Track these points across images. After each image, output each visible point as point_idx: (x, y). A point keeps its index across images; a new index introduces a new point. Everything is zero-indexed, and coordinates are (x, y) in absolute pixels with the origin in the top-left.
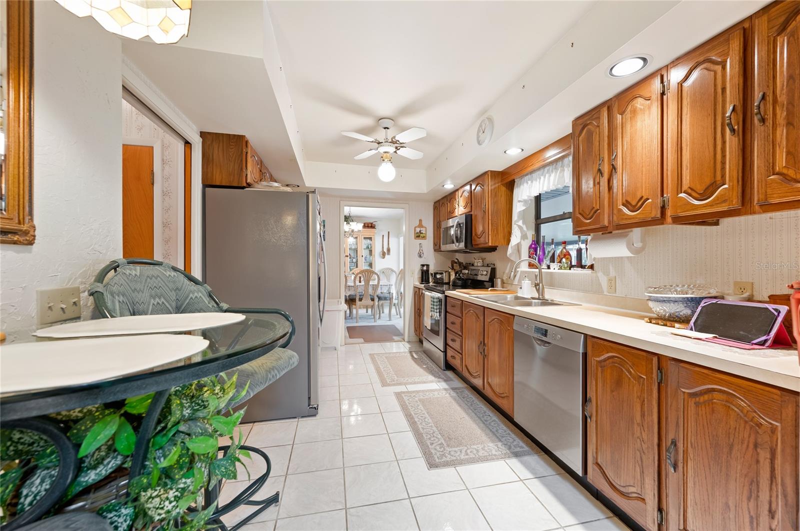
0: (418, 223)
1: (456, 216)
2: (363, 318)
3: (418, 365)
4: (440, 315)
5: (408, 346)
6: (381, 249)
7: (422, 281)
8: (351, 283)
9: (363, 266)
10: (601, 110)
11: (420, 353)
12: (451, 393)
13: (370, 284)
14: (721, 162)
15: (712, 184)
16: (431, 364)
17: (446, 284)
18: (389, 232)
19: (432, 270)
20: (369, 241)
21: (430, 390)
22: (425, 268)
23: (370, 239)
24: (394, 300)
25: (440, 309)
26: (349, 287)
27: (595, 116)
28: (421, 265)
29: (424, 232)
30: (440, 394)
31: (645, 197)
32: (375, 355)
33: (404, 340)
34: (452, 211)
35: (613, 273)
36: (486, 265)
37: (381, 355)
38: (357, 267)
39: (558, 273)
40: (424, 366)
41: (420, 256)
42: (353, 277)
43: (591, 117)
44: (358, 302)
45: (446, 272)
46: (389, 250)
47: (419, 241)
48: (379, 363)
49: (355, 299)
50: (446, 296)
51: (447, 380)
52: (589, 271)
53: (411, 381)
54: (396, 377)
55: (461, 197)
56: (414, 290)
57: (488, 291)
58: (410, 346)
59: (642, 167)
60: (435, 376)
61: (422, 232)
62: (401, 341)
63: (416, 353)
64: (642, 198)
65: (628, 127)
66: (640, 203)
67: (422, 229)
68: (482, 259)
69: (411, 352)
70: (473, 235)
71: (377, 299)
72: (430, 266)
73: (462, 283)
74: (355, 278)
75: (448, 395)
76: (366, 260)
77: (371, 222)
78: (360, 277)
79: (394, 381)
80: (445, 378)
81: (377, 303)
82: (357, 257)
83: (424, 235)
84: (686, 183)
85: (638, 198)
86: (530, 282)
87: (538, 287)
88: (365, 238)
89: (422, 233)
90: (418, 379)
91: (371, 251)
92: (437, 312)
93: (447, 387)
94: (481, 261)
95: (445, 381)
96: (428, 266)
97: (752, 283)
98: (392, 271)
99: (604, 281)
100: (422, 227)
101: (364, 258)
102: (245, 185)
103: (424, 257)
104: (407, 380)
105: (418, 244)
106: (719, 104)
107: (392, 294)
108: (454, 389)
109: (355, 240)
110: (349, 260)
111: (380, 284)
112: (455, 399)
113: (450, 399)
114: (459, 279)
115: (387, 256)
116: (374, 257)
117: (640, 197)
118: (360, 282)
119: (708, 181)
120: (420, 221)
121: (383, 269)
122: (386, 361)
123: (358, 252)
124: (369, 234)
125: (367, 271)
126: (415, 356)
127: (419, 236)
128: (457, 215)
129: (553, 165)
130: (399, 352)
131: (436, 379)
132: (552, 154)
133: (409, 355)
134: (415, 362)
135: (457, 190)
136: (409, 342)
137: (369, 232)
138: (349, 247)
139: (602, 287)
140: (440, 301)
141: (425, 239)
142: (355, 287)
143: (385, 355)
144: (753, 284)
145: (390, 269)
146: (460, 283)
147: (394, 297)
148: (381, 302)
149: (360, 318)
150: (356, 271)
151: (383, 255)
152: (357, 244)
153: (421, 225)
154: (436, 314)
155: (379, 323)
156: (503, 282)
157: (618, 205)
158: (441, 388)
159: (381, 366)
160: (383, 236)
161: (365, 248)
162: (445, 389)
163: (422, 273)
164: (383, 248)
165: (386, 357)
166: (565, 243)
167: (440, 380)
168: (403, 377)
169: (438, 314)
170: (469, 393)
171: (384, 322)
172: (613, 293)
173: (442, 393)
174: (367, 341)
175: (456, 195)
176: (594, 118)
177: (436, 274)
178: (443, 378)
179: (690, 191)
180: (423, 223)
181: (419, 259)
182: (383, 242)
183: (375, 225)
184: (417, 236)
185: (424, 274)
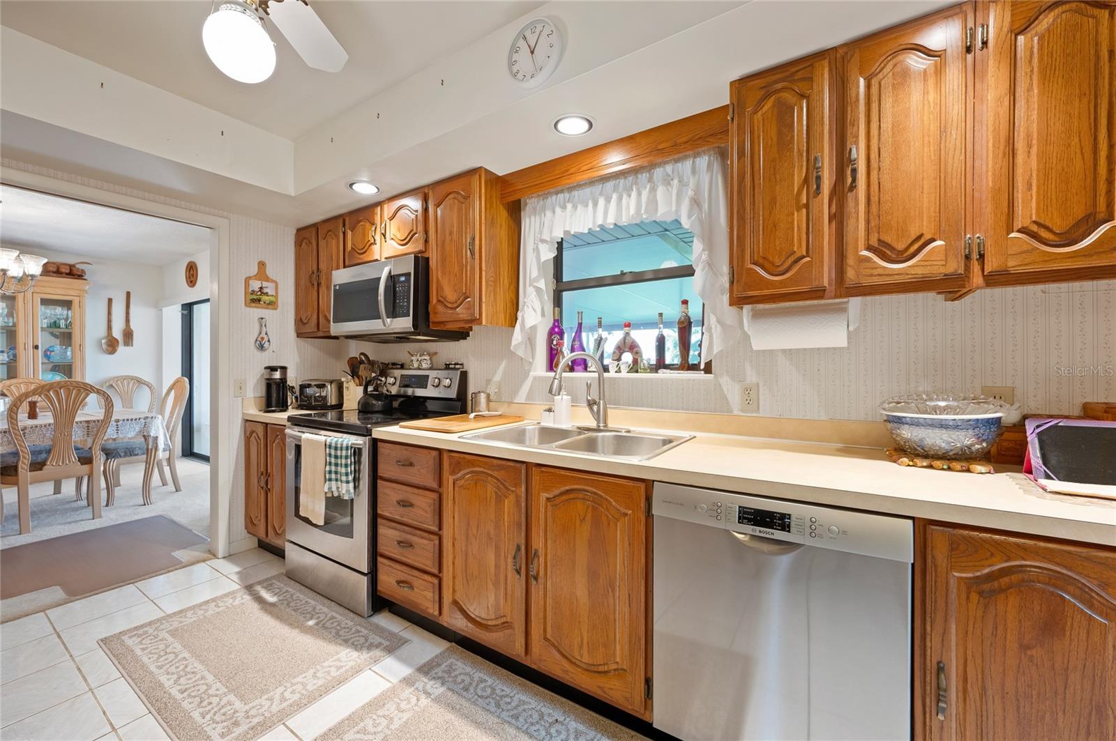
0: (254, 270)
1: (377, 260)
2: (43, 511)
3: (291, 625)
4: (357, 488)
5: (232, 569)
6: (102, 331)
7: (268, 405)
9: (35, 372)
10: (817, 65)
11: (277, 584)
12: (428, 687)
13: (77, 419)
14: (1107, 180)
15: (1087, 218)
16: (325, 610)
17: (333, 407)
18: (128, 294)
19: (293, 379)
20: (59, 311)
21: (370, 704)
22: (277, 375)
23: (67, 304)
25: (357, 472)
27: (800, 75)
28: (266, 368)
29: (270, 291)
30: (403, 705)
31: (927, 236)
32: (125, 638)
33: (216, 553)
34: (362, 250)
35: (751, 377)
36: (444, 367)
37: (150, 630)
39: (628, 379)
40: (311, 623)
41: (261, 347)
43: (789, 76)
44: (26, 474)
45: (331, 382)
46: (128, 336)
47: (257, 312)
48: (153, 668)
49: (15, 468)
50: (375, 443)
51: (393, 646)
52: (700, 375)
53: (296, 697)
54: (238, 704)
55: (391, 219)
56: (245, 427)
57: (467, 420)
58: (237, 569)
59: (923, 179)
60: (357, 647)
61: (265, 290)
62: (204, 561)
63: (269, 588)
64: (921, 236)
65: (888, 103)
66: (916, 246)
67: (265, 284)
68: (429, 354)
69: (249, 588)
70: (433, 300)
71: (103, 458)
72: (288, 371)
73: (383, 405)
74: (11, 407)
75: (424, 701)
76: (47, 357)
77: (73, 263)
78: (32, 405)
79: (236, 724)
80: (386, 643)
81: (100, 467)
83: (272, 299)
84: (1026, 212)
85: (914, 237)
86: (570, 397)
87: (595, 408)
88: (45, 302)
89: (266, 294)
90: (314, 676)
91: (67, 336)
92: (348, 482)
93: (406, 671)
94: (428, 358)
95: (390, 650)
96: (284, 369)
97: (1013, 388)
98: (140, 382)
99: (733, 393)
100: (267, 279)
101: (40, 351)
103: (271, 348)
104: (283, 699)
105: (256, 319)
106: (1104, 78)
107: (156, 438)
108: (426, 669)
111: (113, 418)
112: (452, 708)
113: (442, 715)
115: (121, 349)
116: (79, 352)
117: (918, 234)
119: (1079, 212)
120: (262, 265)
121: (110, 380)
122: (178, 647)
123: (19, 336)
124: (60, 291)
125: (54, 386)
126: (269, 597)
127: (259, 300)
128: (377, 257)
129: (626, 178)
130: (214, 600)
131: (365, 655)
132: (615, 160)
133: (247, 598)
134: (279, 617)
135: (380, 204)
136: (229, 557)
137: (60, 288)
139: (728, 403)
140: (357, 452)
141: (276, 309)
142: (13, 431)
143: (166, 625)
144: (1014, 390)
145: (132, 378)
146: (378, 404)
148: (114, 463)
149: (33, 513)
151: (112, 346)
152: (13, 316)
153: (261, 273)
154: (344, 485)
155: (110, 517)
156: (489, 400)
157: (859, 250)
158: (395, 681)
159: (163, 679)
160: (110, 301)
161: (45, 326)
162: (407, 681)
163: (268, 386)
164: (109, 328)
165: (173, 633)
166: (628, 325)
167: (377, 653)
168: (263, 692)
169: (351, 485)
170: (467, 667)
171: (127, 511)
172: (752, 412)
173: (408, 700)
174: (76, 591)
175: (374, 214)
176: (796, 78)
177: (303, 387)
178: (380, 644)
179: (1035, 228)
180: (270, 272)
181: (258, 354)
182: (109, 313)
183: (83, 271)
184: (253, 301)
185: (274, 388)
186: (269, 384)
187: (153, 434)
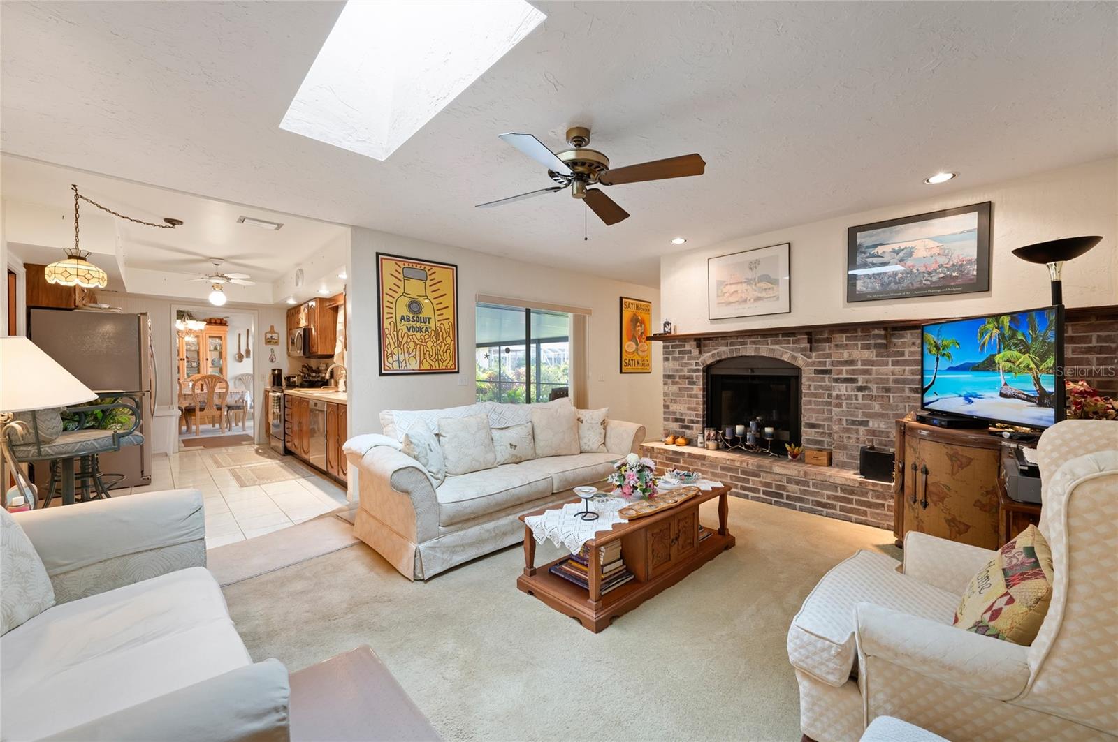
0: (269, 330)
1: (300, 328)
2: (206, 431)
4: (280, 411)
5: (256, 447)
6: (236, 351)
7: (274, 384)
8: (187, 391)
9: (207, 371)
12: (280, 464)
13: (216, 391)
18: (248, 330)
19: (285, 374)
20: (217, 341)
21: (263, 465)
22: (277, 372)
23: (220, 338)
24: (249, 407)
25: (280, 405)
26: (185, 395)
28: (273, 369)
29: (276, 338)
30: (270, 465)
33: (254, 443)
34: (298, 323)
38: (199, 373)
41: (272, 361)
42: (191, 384)
44: (198, 413)
46: (248, 352)
47: (270, 347)
49: (195, 409)
50: (285, 395)
56: (265, 393)
57: (324, 388)
61: (274, 337)
62: (248, 445)
63: (262, 449)
67: (273, 335)
69: (257, 450)
70: (310, 344)
71: (226, 409)
72: (283, 370)
74: (194, 385)
76: (213, 364)
77: (221, 318)
78: (202, 385)
81: (226, 413)
82: (199, 360)
83: (277, 341)
88: (211, 338)
89: (274, 339)
90: (255, 461)
91: (221, 354)
94: (325, 365)
96: (280, 370)
100: (275, 333)
101: (209, 362)
102: (73, 307)
103: (277, 361)
105: (270, 349)
107: (246, 402)
108: (284, 462)
109: (196, 339)
110: (186, 364)
111: (229, 391)
114: (306, 381)
115: (245, 359)
116: (226, 361)
118: (202, 390)
120: (272, 327)
121: (235, 376)
123: (201, 354)
124: (217, 332)
125: (211, 377)
127: (271, 342)
128: (300, 326)
133: (254, 451)
136: (258, 444)
137: (216, 330)
138: (185, 347)
140: (280, 398)
141: (278, 345)
142: (193, 396)
145: (250, 375)
147: (249, 405)
148: (231, 412)
150: (197, 376)
151: (240, 358)
152: (198, 344)
153: (272, 330)
155: (228, 434)
158: (274, 463)
160: (240, 334)
161: (212, 349)
162: (277, 463)
163: (274, 377)
164: (239, 349)
168: (240, 462)
169: (279, 409)
171: (235, 433)
175: (299, 309)
177: (289, 377)
180: (275, 330)
181: (271, 363)
182: (239, 342)
183: (226, 321)
184: (268, 342)
185: (276, 378)
186: (274, 376)
187: (245, 399)
